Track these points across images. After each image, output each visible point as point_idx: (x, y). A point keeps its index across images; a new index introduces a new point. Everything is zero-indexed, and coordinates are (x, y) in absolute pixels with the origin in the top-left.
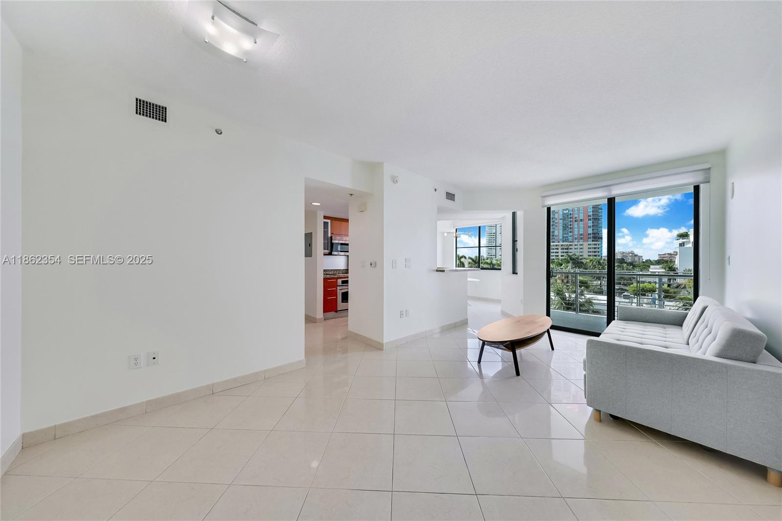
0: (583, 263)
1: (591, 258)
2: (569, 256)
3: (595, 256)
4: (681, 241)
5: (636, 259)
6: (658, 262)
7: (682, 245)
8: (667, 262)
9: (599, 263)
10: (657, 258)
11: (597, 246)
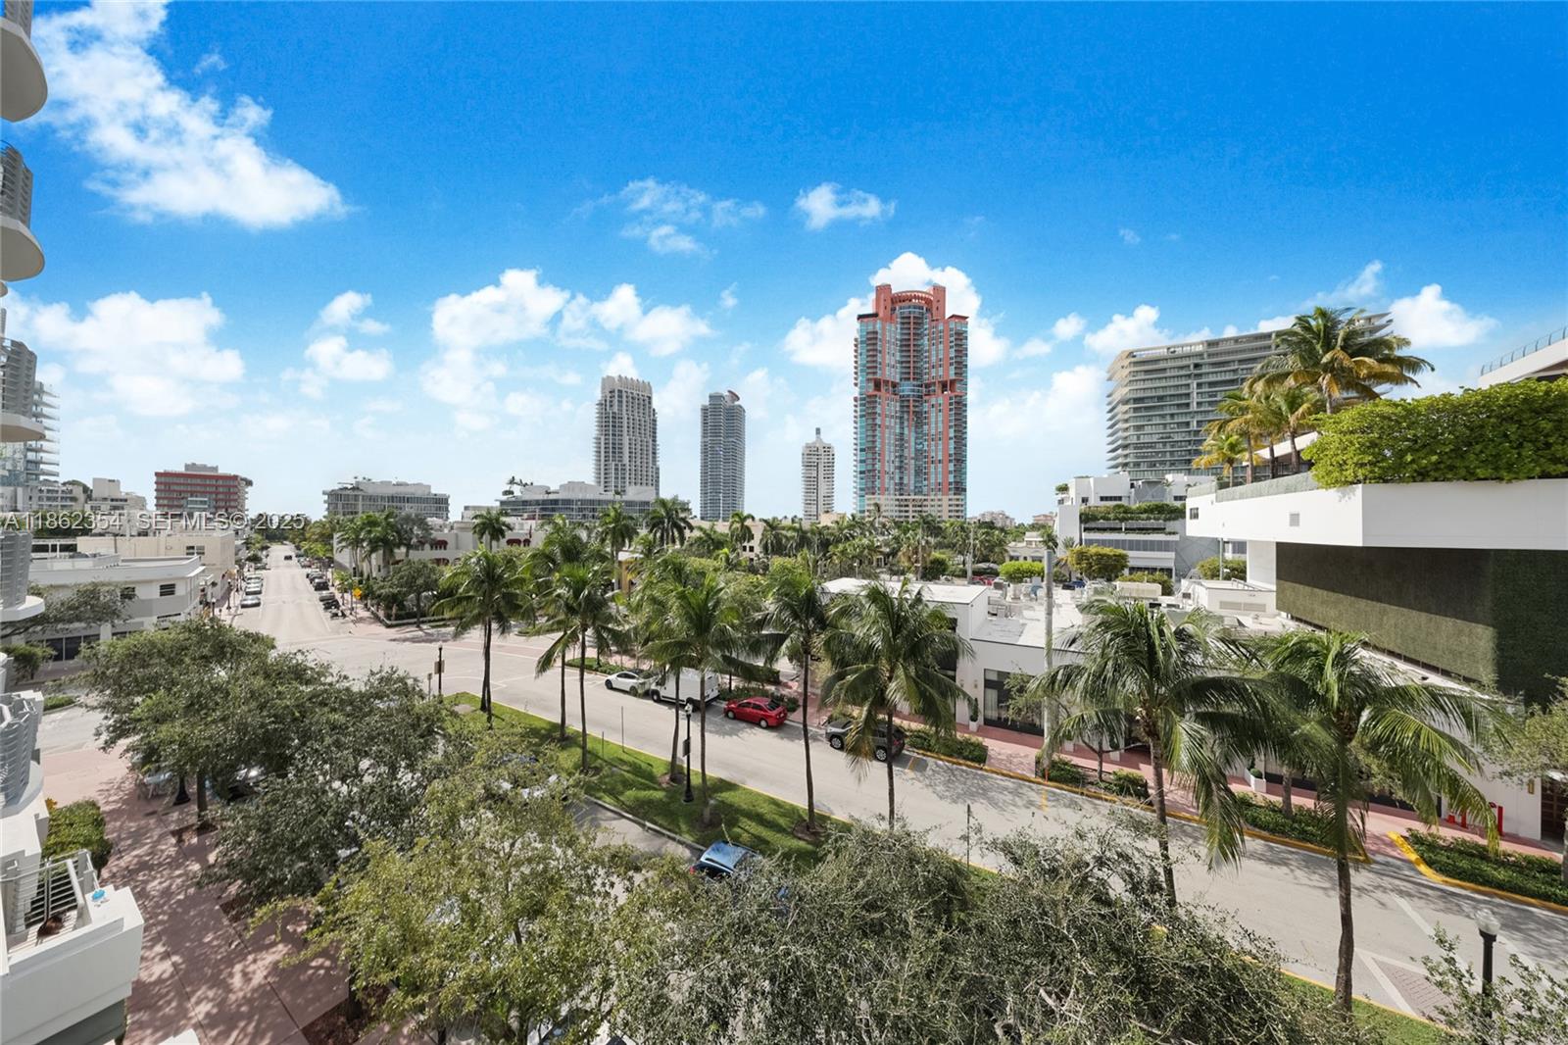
0: (940, 528)
1: (952, 520)
2: (922, 517)
3: (958, 517)
4: (1060, 496)
5: (1008, 522)
6: (1033, 527)
7: (1061, 502)
8: (1043, 527)
9: (962, 529)
10: (1031, 522)
11: (960, 503)
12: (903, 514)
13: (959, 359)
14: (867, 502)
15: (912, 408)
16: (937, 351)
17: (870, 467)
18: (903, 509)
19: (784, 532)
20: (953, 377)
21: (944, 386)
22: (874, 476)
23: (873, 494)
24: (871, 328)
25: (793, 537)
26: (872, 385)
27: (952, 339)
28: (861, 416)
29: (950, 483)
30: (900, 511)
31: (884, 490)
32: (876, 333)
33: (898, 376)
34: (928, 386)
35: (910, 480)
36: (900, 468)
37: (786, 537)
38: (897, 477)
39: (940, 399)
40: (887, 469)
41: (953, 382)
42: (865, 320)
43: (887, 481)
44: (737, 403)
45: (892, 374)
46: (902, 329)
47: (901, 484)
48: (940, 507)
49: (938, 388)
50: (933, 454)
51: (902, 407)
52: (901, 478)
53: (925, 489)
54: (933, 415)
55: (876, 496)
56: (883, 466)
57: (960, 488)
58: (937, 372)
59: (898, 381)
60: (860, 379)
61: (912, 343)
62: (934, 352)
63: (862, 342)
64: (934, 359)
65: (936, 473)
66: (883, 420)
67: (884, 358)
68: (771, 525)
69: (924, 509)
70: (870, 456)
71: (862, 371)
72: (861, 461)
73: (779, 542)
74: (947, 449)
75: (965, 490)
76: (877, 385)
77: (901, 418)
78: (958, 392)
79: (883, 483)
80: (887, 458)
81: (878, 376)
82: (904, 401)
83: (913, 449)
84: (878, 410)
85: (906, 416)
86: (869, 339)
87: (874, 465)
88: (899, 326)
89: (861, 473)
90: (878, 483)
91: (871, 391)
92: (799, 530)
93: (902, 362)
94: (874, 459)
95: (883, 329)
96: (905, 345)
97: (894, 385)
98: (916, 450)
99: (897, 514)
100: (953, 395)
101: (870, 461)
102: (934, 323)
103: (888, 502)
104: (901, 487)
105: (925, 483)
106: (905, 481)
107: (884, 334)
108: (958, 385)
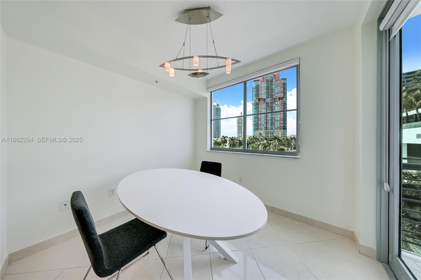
2: (273, 137)
11: (285, 132)
12: (267, 136)
13: (284, 91)
14: (256, 132)
15: (270, 106)
16: (277, 89)
17: (257, 123)
18: (267, 134)
19: (235, 141)
20: (282, 96)
21: (280, 99)
22: (258, 125)
23: (258, 130)
24: (257, 84)
25: (238, 142)
26: (258, 100)
27: (282, 85)
28: (255, 109)
29: (282, 127)
30: (266, 135)
31: (261, 129)
32: (259, 85)
33: (265, 97)
34: (274, 99)
35: (269, 126)
36: (266, 123)
37: (236, 142)
38: (265, 125)
39: (278, 103)
40: (262, 123)
41: (282, 98)
42: (256, 82)
43: (262, 126)
44: (219, 107)
45: (264, 96)
46: (266, 84)
47: (266, 127)
48: (279, 133)
49: (278, 100)
50: (276, 119)
51: (267, 105)
52: (266, 126)
53: (274, 128)
54: (276, 107)
55: (259, 131)
56: (261, 122)
57: (285, 128)
58: (277, 95)
59: (266, 98)
60: (254, 98)
61: (270, 87)
62: (276, 90)
63: (255, 88)
64: (276, 91)
65: (277, 124)
66: (261, 110)
67: (261, 92)
68: (232, 139)
69: (274, 134)
70: (257, 119)
71: (255, 96)
72: (254, 121)
73: (234, 143)
74: (281, 117)
75: (286, 129)
76: (259, 100)
77: (266, 109)
78: (284, 100)
79: (261, 127)
80: (262, 120)
81: (260, 97)
82: (267, 104)
83: (270, 117)
84: (260, 107)
85: (268, 108)
86: (257, 87)
87: (258, 122)
88: (266, 83)
89: (254, 124)
90: (259, 127)
91: (257, 101)
92: (239, 140)
93: (267, 93)
94: (258, 121)
95: (261, 84)
96: (267, 88)
97: (264, 99)
98: (271, 117)
99: (265, 136)
100: (283, 101)
101: (257, 121)
102: (276, 81)
103: (263, 132)
104: (266, 128)
105: (274, 127)
106: (268, 126)
107: (261, 85)
108: (284, 98)
